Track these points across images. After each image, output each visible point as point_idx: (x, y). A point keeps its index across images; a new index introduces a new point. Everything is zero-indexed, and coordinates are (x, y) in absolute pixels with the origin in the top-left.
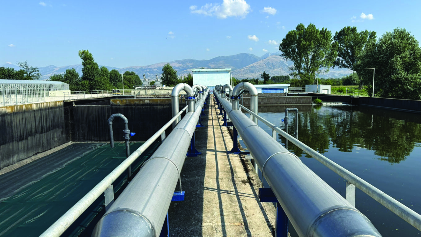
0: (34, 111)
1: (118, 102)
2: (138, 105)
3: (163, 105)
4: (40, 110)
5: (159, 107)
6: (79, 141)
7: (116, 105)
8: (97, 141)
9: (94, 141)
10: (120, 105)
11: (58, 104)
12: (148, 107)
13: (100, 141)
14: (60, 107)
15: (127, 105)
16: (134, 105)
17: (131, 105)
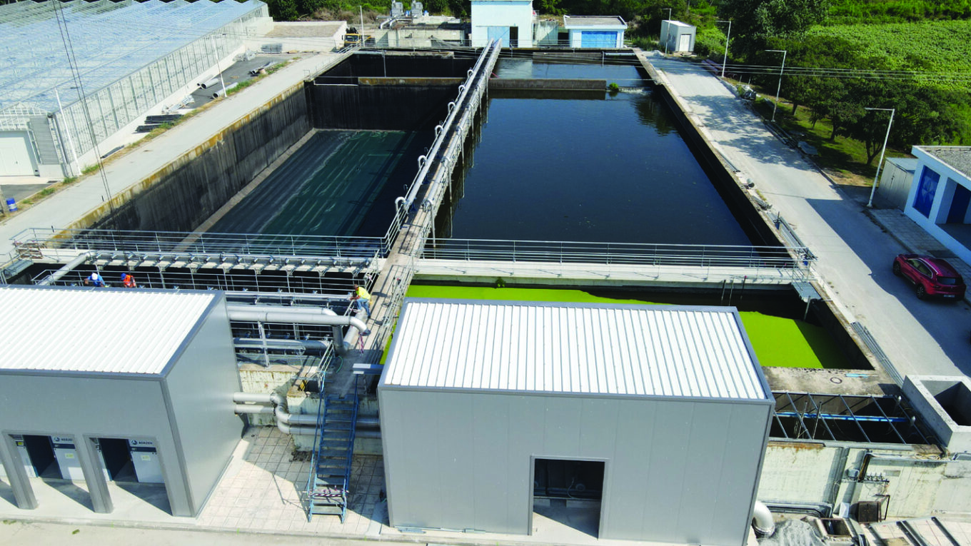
0: (283, 102)
1: (367, 81)
2: (391, 85)
3: (422, 86)
4: (287, 98)
5: (417, 89)
6: (322, 128)
7: (365, 85)
8: (344, 128)
9: (341, 128)
10: (369, 86)
11: (300, 86)
12: (404, 88)
13: (348, 128)
14: (302, 89)
15: (378, 86)
16: (387, 85)
17: (383, 86)
